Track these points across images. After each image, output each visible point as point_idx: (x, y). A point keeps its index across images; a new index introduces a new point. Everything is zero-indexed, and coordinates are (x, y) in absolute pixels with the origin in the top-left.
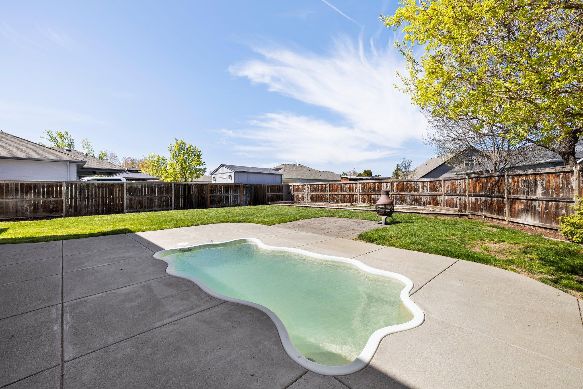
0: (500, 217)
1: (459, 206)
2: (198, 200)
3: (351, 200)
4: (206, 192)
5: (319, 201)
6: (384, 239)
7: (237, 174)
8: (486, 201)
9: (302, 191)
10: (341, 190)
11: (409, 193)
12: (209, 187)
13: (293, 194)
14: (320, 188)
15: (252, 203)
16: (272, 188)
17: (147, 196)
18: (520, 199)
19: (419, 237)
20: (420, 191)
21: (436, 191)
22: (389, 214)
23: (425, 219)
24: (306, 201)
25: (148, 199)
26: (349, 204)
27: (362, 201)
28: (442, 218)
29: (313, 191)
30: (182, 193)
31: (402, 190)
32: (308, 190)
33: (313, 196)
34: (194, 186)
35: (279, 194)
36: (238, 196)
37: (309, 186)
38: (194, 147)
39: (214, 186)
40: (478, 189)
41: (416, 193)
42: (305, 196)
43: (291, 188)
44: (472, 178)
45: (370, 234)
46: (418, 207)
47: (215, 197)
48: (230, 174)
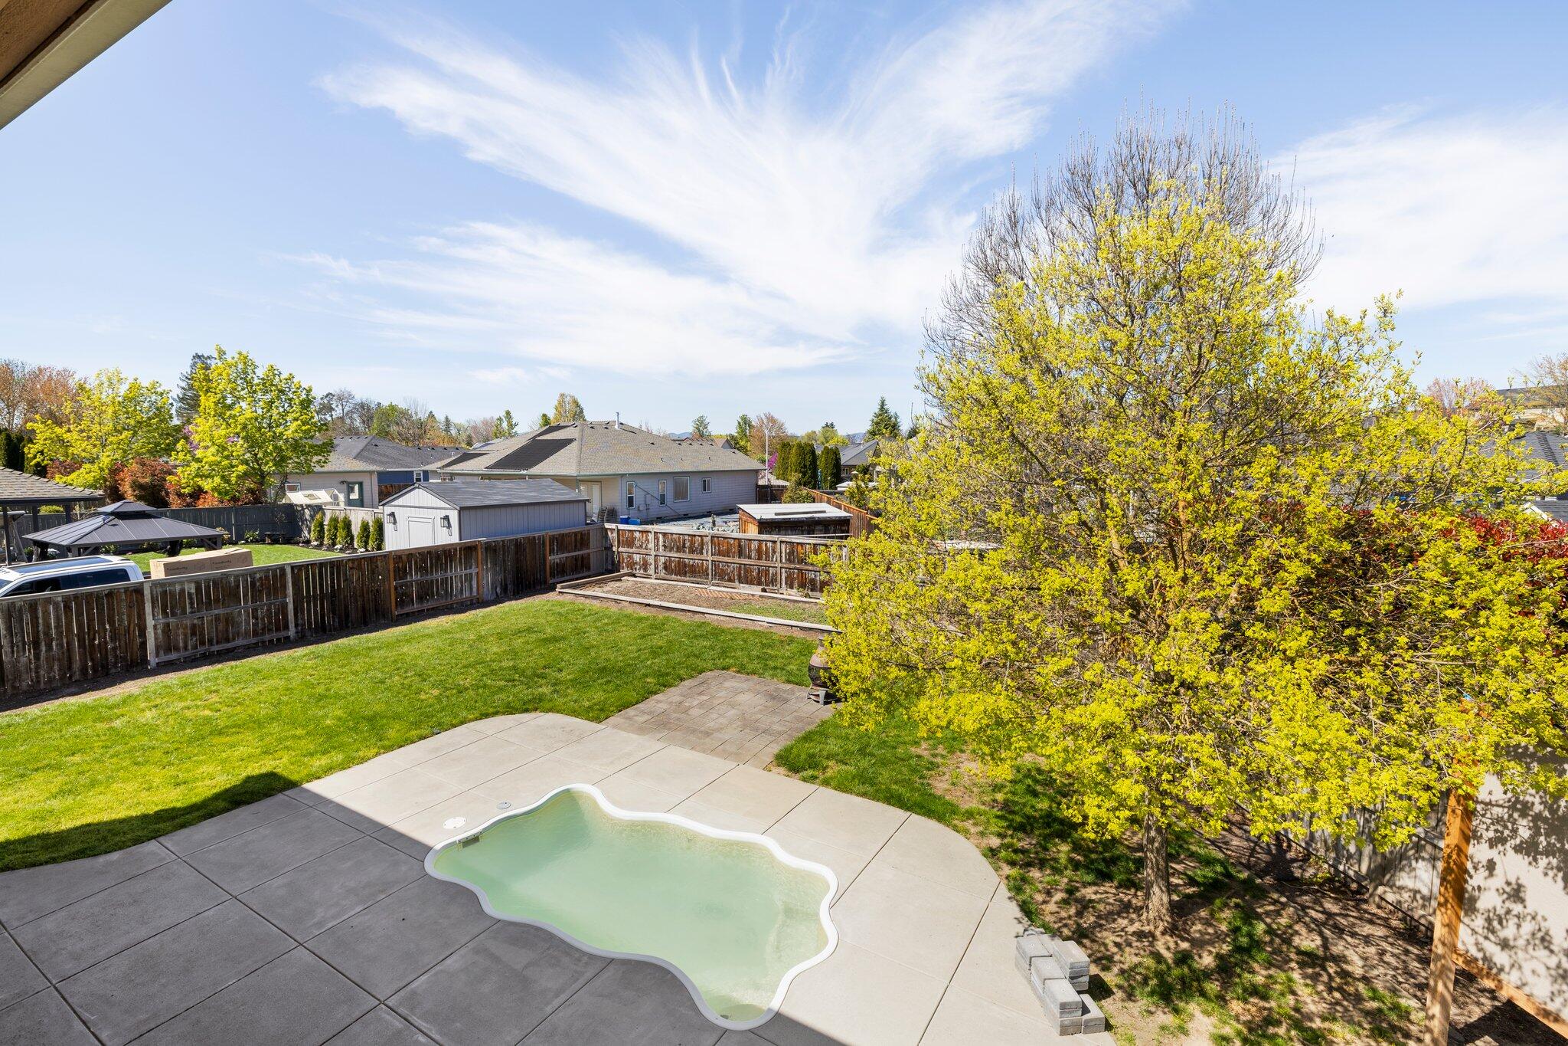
2: (363, 602)
3: (763, 581)
4: (384, 578)
5: (685, 576)
6: (816, 766)
7: (465, 513)
9: (641, 546)
10: (740, 554)
12: (391, 561)
13: (618, 552)
14: (688, 544)
15: (509, 590)
16: (560, 542)
17: (216, 612)
24: (651, 571)
25: (217, 618)
27: (786, 585)
29: (671, 549)
30: (314, 588)
32: (657, 545)
33: (671, 561)
34: (350, 564)
35: (581, 553)
36: (471, 574)
37: (660, 536)
38: (285, 376)
39: (404, 558)
42: (651, 559)
43: (612, 536)
45: (794, 753)
47: (410, 585)
48: (444, 513)
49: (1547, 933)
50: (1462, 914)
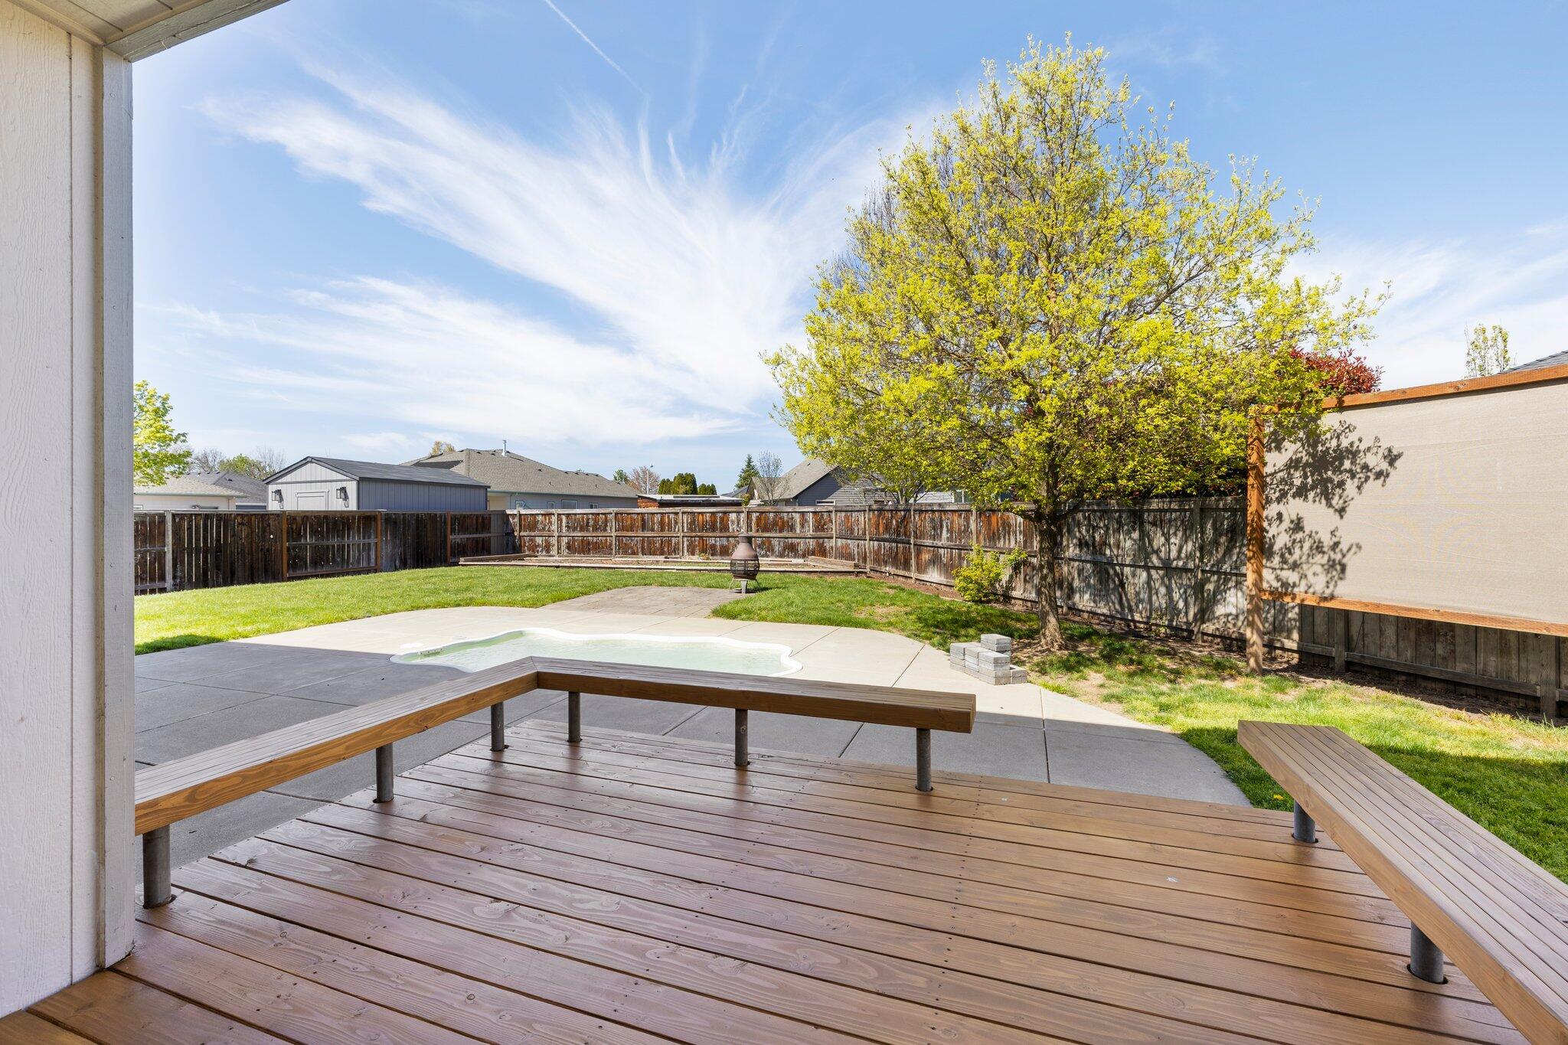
0: (907, 574)
1: (856, 557)
2: (252, 559)
3: (666, 549)
4: (275, 537)
5: (589, 553)
6: (750, 613)
7: (364, 485)
8: (891, 548)
9: (544, 529)
10: (644, 528)
11: (778, 535)
12: (285, 521)
13: (520, 537)
14: (591, 522)
15: (409, 561)
16: (462, 522)
18: (927, 546)
19: (797, 606)
20: (798, 531)
21: (823, 530)
22: (751, 575)
23: (806, 581)
24: (554, 552)
26: (661, 558)
27: (688, 551)
28: (830, 578)
29: (575, 529)
30: (198, 540)
31: (766, 529)
32: (560, 527)
33: (574, 541)
34: (239, 519)
35: (482, 536)
36: (369, 544)
37: (564, 518)
39: (299, 520)
40: (881, 530)
41: (790, 534)
42: (554, 541)
43: (514, 521)
44: (874, 511)
45: (728, 608)
46: (795, 561)
47: (303, 548)
48: (340, 485)
49: (1320, 542)
50: (1264, 561)
